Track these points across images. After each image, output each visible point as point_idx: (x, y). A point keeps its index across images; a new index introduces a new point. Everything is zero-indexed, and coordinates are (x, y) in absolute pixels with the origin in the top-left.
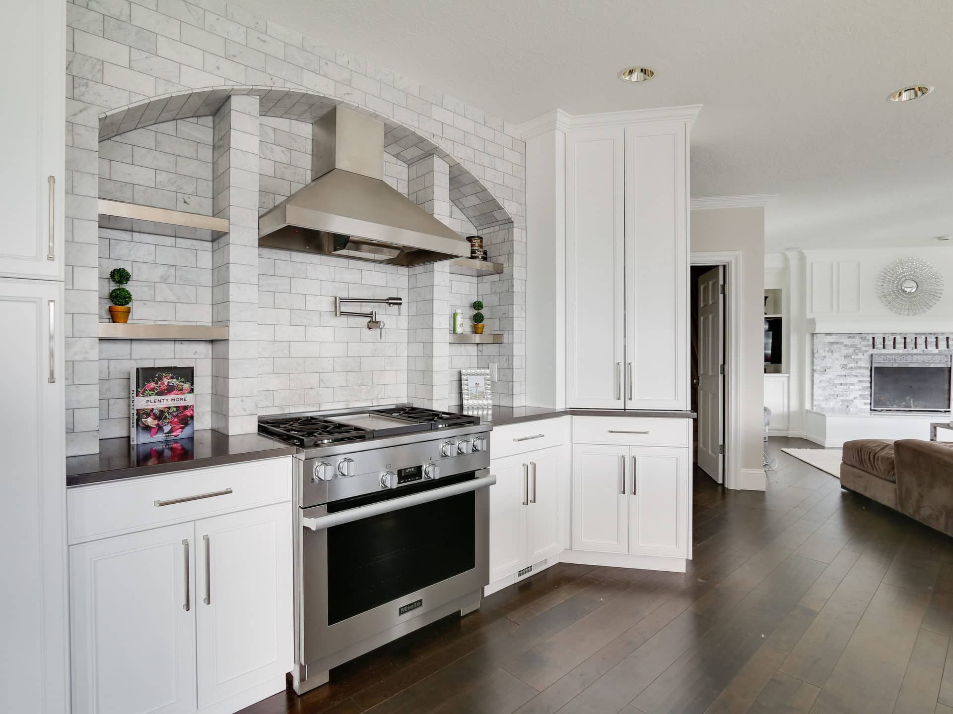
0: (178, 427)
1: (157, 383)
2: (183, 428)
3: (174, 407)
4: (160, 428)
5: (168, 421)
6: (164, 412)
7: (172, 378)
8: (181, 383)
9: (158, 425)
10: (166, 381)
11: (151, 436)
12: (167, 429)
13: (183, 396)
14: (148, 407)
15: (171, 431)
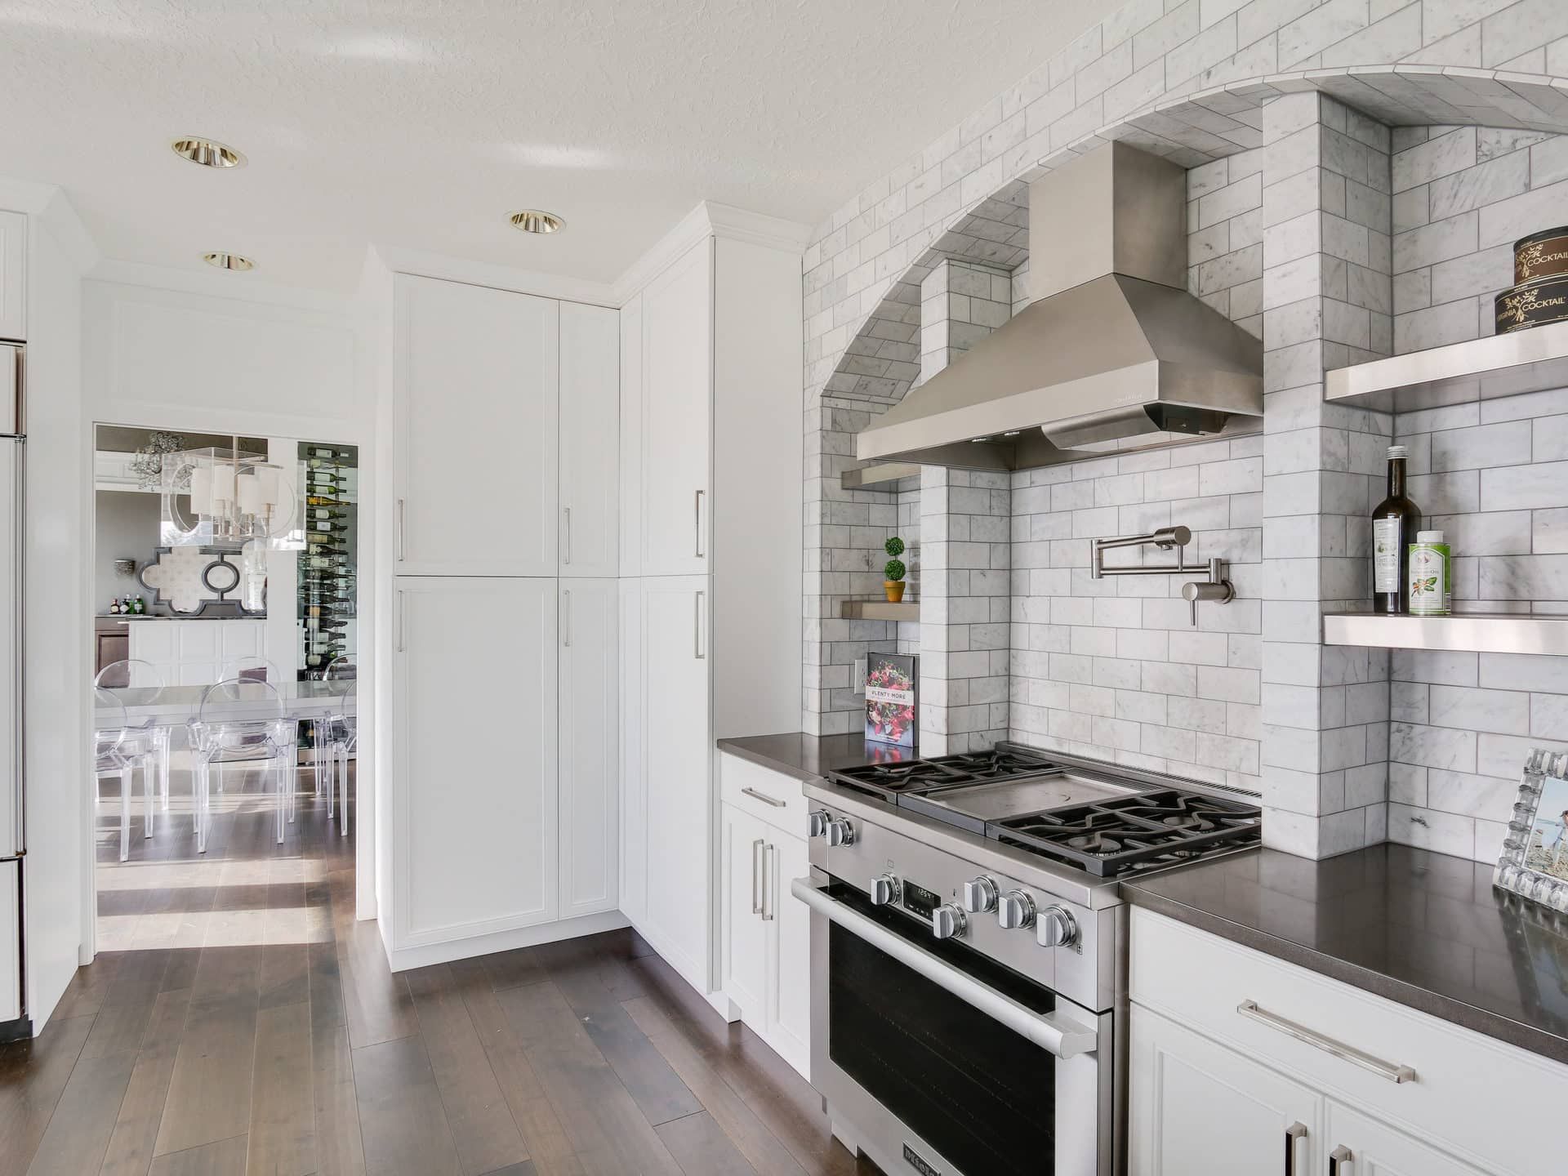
0: (898, 730)
1: (880, 673)
2: (901, 733)
3: (895, 704)
4: (883, 727)
5: (888, 720)
6: (886, 708)
7: (893, 668)
8: (901, 676)
9: (880, 722)
10: (888, 671)
11: (876, 733)
12: (888, 728)
13: (902, 693)
14: (874, 700)
15: (891, 734)
